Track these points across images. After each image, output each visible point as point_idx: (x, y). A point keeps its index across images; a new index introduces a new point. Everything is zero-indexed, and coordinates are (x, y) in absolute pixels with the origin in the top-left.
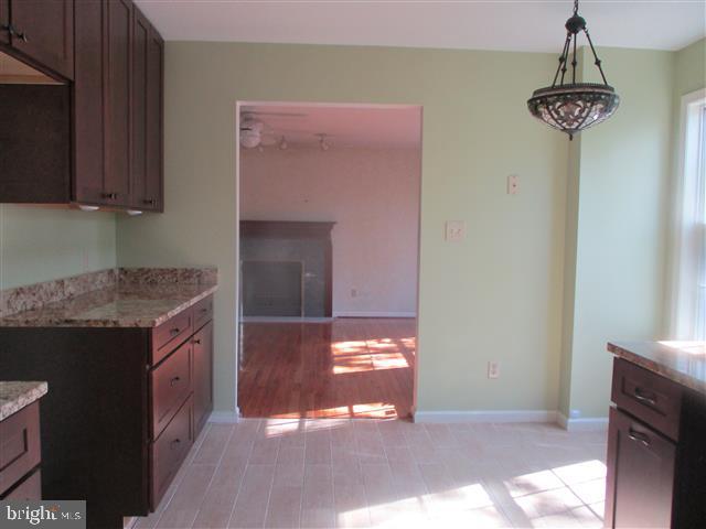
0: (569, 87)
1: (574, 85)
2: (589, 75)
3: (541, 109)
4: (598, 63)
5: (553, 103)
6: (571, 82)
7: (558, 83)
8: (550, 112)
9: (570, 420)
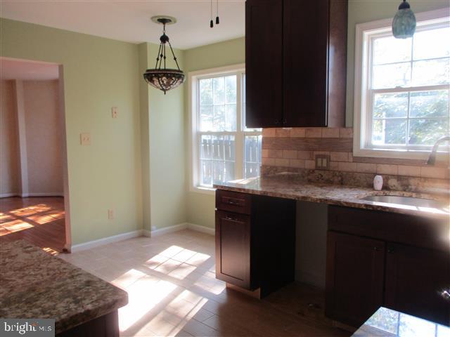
0: (163, 70)
1: (165, 70)
2: (170, 65)
3: (155, 79)
4: (175, 59)
5: (161, 77)
6: (164, 68)
7: (158, 68)
8: (159, 81)
9: (152, 232)
